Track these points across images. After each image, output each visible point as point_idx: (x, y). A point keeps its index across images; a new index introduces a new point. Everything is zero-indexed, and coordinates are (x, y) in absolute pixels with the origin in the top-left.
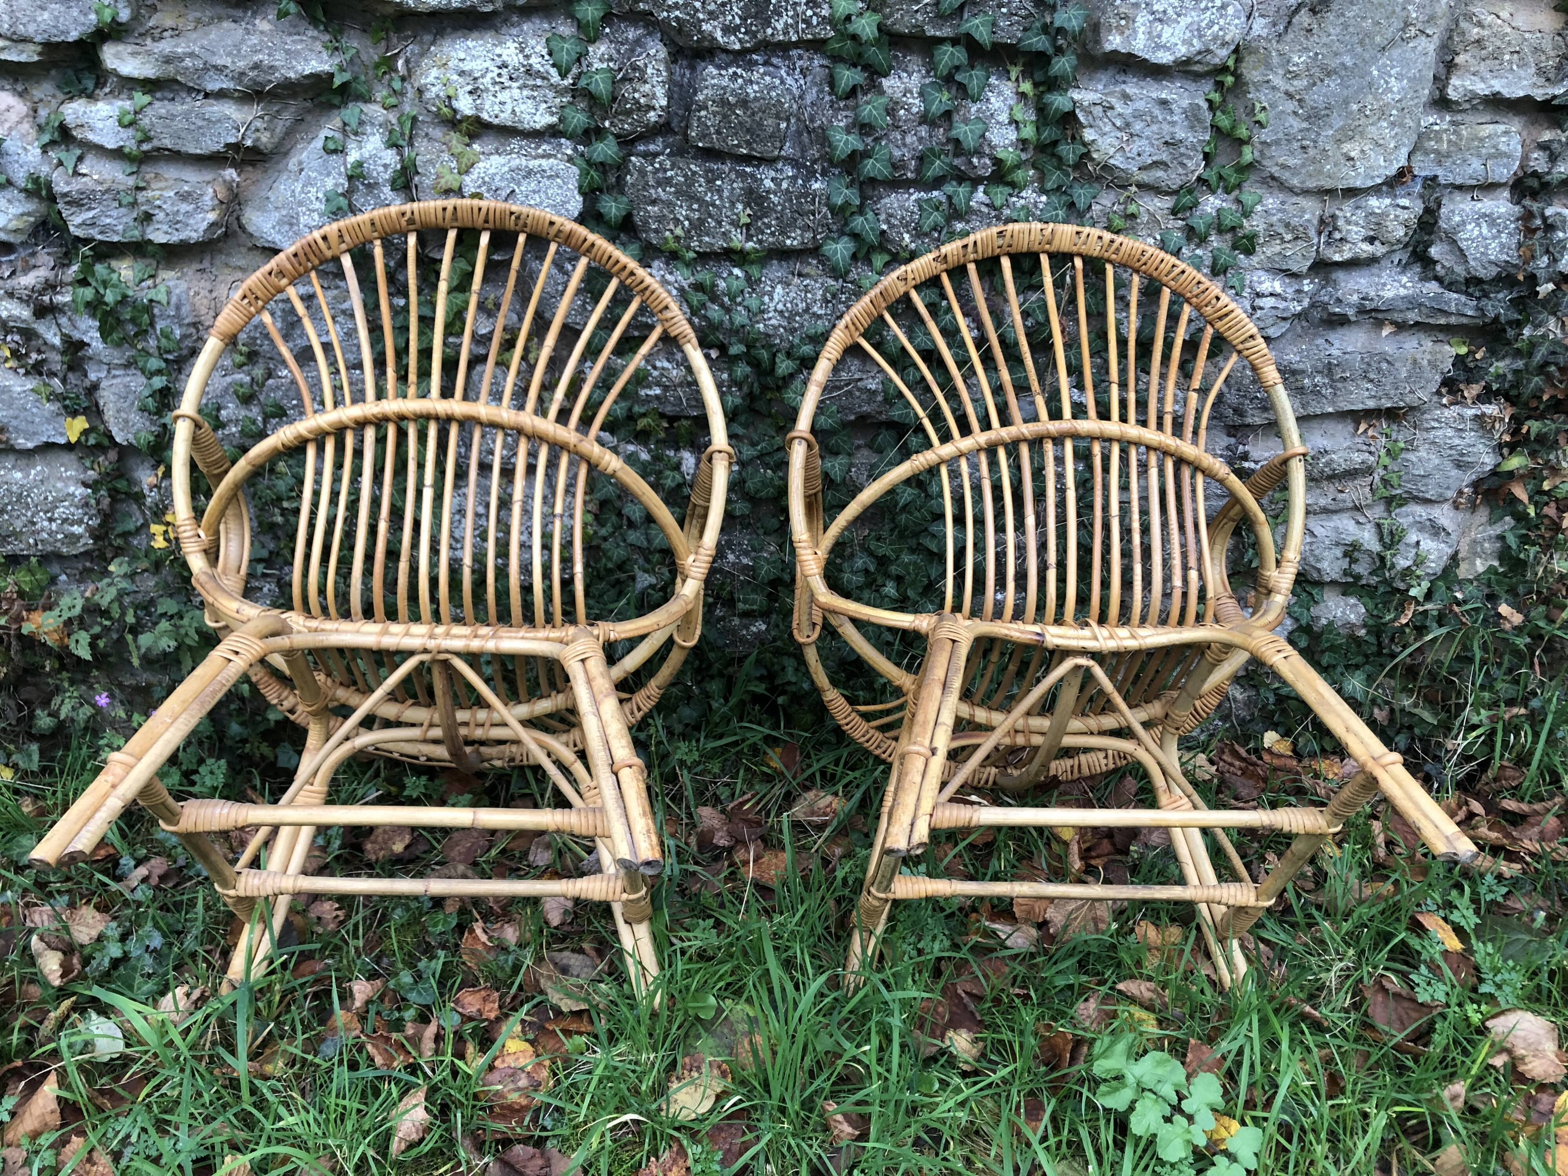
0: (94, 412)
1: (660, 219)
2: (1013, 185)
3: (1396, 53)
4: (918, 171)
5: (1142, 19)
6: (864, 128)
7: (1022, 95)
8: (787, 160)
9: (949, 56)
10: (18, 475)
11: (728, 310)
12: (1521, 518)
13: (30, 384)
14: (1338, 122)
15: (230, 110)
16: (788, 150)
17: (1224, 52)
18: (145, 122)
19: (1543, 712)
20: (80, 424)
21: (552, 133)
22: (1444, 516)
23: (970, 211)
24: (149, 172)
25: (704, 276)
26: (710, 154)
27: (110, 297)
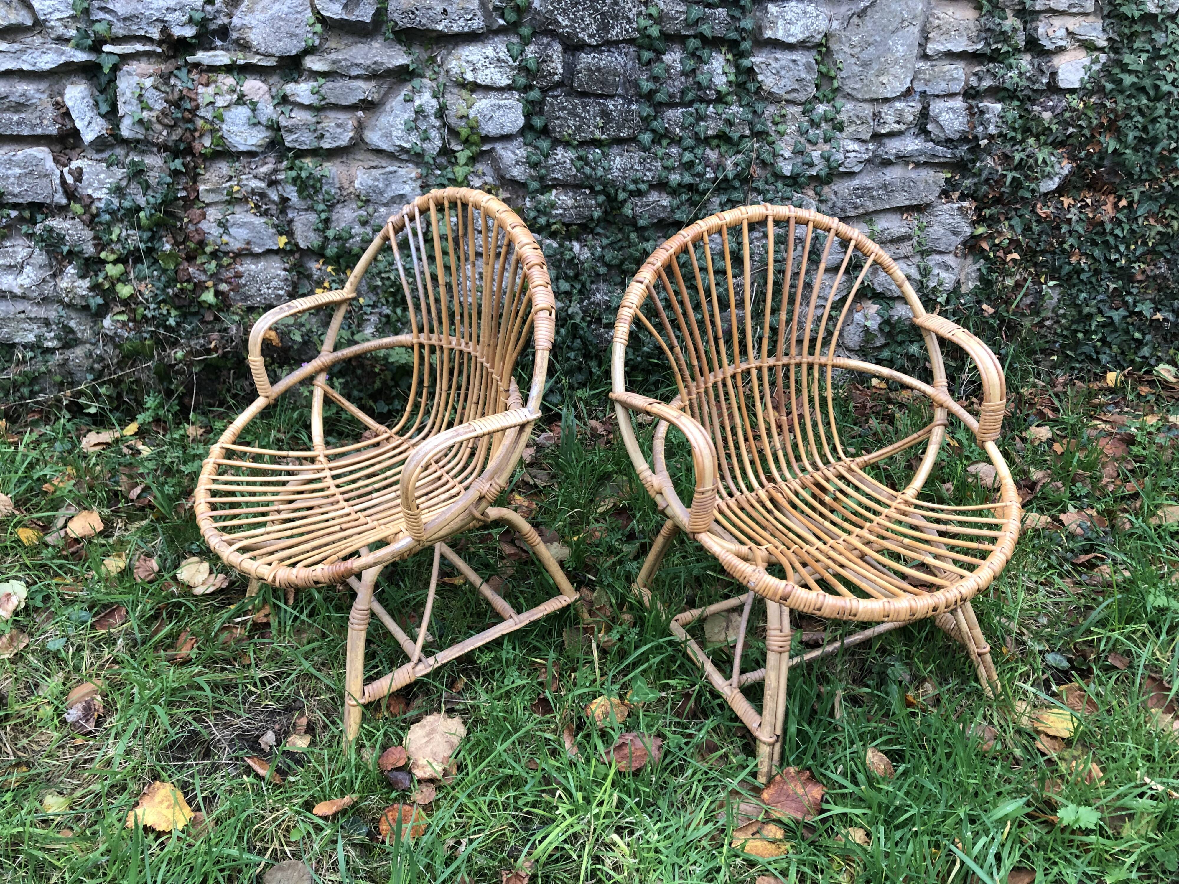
0: (290, 234)
1: (561, 126)
2: (726, 103)
3: (900, 33)
4: (681, 98)
5: (780, 23)
6: (655, 79)
7: (728, 61)
8: (620, 96)
9: (693, 43)
10: (253, 267)
11: (594, 169)
12: (987, 258)
13: (263, 220)
14: (875, 66)
15: (360, 83)
16: (620, 91)
17: (820, 37)
18: (323, 91)
19: (1007, 355)
20: (283, 240)
21: (509, 88)
22: (950, 260)
23: (707, 116)
24: (322, 114)
25: (582, 153)
26: (584, 94)
27: (304, 174)
